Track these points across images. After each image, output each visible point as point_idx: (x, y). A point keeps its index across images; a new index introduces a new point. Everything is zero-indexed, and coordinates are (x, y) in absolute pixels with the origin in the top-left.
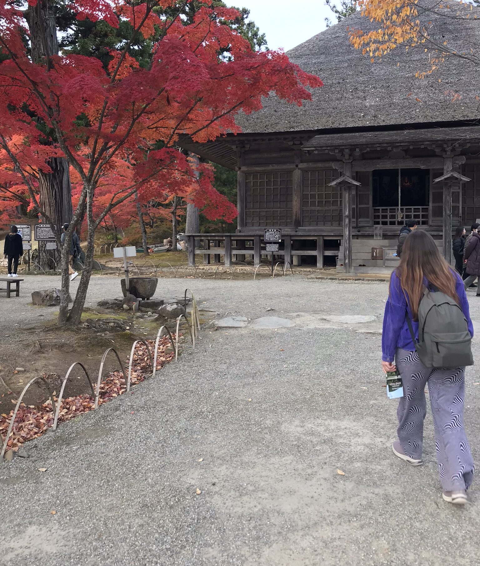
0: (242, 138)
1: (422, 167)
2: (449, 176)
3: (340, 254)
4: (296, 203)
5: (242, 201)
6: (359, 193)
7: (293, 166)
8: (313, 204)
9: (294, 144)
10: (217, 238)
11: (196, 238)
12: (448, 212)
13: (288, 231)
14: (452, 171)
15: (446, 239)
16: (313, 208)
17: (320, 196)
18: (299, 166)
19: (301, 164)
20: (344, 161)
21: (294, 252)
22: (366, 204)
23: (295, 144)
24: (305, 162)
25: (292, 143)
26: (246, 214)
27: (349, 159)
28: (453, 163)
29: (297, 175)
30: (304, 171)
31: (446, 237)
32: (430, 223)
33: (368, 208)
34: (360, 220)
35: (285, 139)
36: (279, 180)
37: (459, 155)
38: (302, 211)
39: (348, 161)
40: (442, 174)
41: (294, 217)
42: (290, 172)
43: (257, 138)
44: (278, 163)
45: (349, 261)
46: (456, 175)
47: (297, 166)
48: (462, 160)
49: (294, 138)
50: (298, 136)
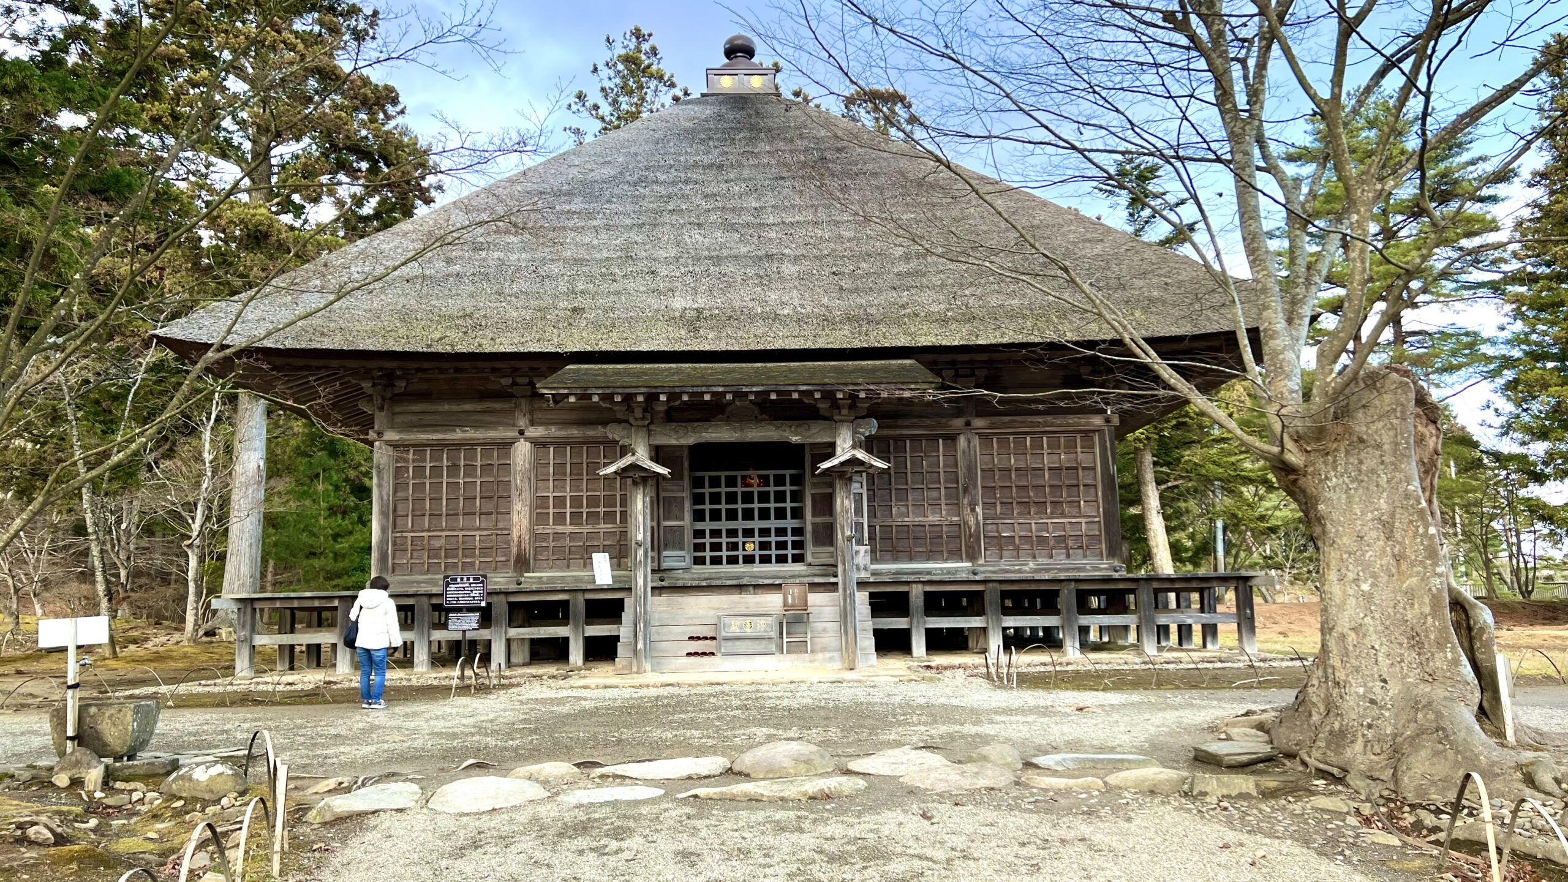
0: (389, 364)
1: (795, 439)
2: (847, 457)
3: (624, 631)
4: (520, 518)
5: (384, 514)
6: (663, 494)
7: (512, 433)
8: (560, 518)
9: (514, 384)
10: (316, 604)
11: (258, 605)
12: (848, 533)
13: (500, 580)
14: (853, 447)
15: (845, 590)
16: (560, 529)
17: (576, 501)
18: (527, 434)
19: (532, 429)
20: (632, 420)
21: (513, 632)
22: (677, 519)
23: (517, 384)
24: (541, 424)
25: (510, 381)
26: (394, 544)
27: (643, 418)
28: (855, 432)
29: (522, 452)
30: (539, 444)
31: (845, 584)
32: (809, 558)
33: (681, 529)
34: (665, 553)
35: (494, 370)
36: (479, 463)
37: (863, 417)
38: (535, 536)
39: (640, 423)
40: (831, 455)
41: (514, 550)
42: (506, 446)
43: (426, 365)
44: (476, 426)
45: (645, 644)
46: (861, 455)
47: (522, 433)
48: (871, 427)
49: (515, 369)
50: (524, 365)
